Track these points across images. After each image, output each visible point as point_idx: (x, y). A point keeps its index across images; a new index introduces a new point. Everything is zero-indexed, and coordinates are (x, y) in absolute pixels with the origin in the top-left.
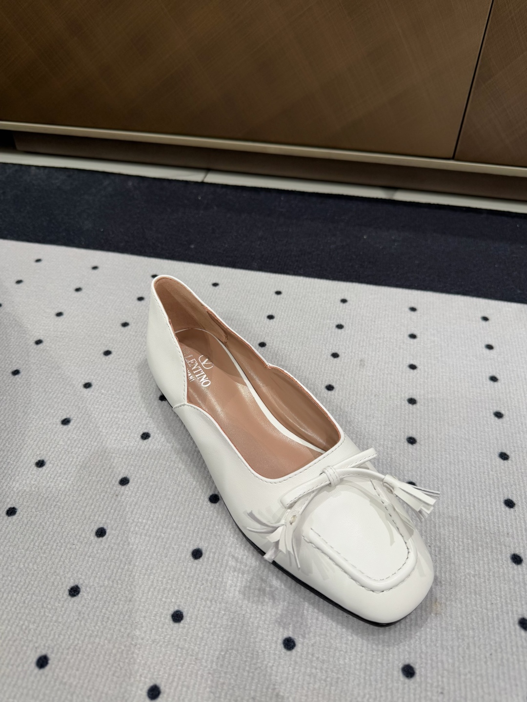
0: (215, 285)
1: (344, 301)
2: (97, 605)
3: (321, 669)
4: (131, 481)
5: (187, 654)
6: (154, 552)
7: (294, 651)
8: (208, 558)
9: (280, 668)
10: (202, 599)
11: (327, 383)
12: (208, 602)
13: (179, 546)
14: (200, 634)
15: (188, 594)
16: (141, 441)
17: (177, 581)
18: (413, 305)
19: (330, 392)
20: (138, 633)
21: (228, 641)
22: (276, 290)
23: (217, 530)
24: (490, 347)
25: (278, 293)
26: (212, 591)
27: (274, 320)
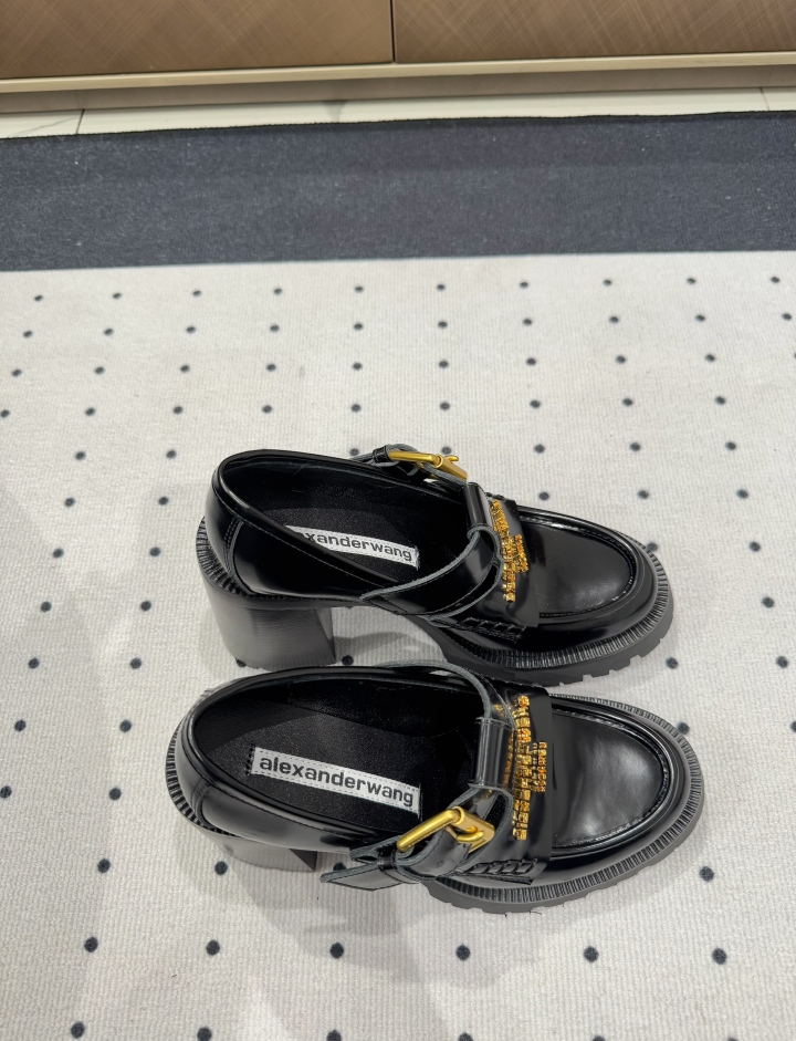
0: (117, 296)
1: (278, 291)
2: (58, 670)
4: (65, 551)
5: (150, 691)
6: (103, 613)
8: (158, 608)
10: (156, 644)
11: (264, 404)
12: (163, 646)
13: (128, 602)
14: (160, 673)
15: (143, 642)
16: (66, 509)
18: (359, 283)
19: (268, 415)
20: (102, 684)
22: (193, 290)
23: (163, 581)
24: (443, 324)
25: (197, 293)
26: (166, 636)
27: (196, 333)
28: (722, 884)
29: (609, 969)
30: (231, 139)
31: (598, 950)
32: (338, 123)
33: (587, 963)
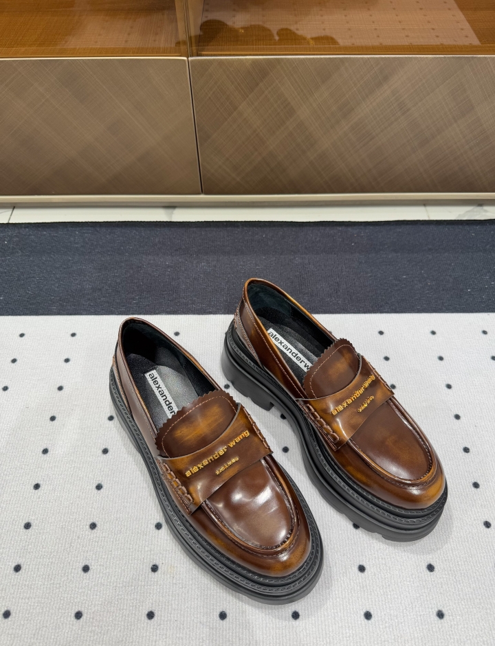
3: (98, 626)
5: (14, 637)
7: (81, 619)
8: (25, 570)
9: (73, 632)
10: (22, 599)
11: (109, 415)
12: (26, 600)
13: (5, 565)
14: (22, 623)
15: (13, 597)
17: (5, 590)
19: (111, 422)
21: (40, 623)
22: (71, 332)
23: (30, 549)
25: (73, 335)
26: (29, 592)
27: (70, 362)
30: (104, 230)
32: (170, 222)
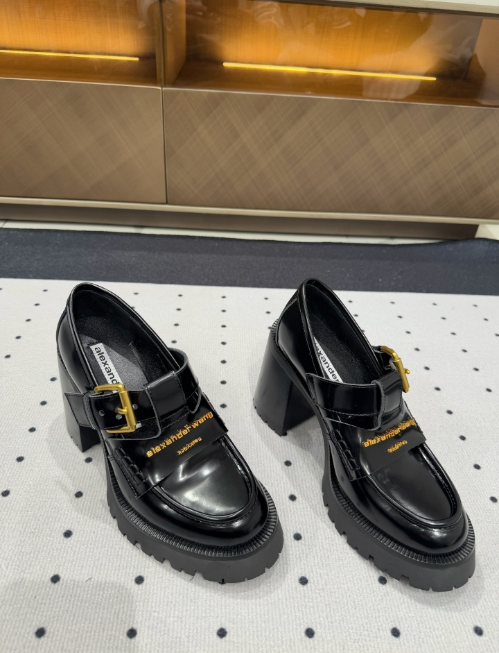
28: (313, 587)
29: (234, 643)
31: (227, 630)
32: (140, 234)
33: (219, 638)
